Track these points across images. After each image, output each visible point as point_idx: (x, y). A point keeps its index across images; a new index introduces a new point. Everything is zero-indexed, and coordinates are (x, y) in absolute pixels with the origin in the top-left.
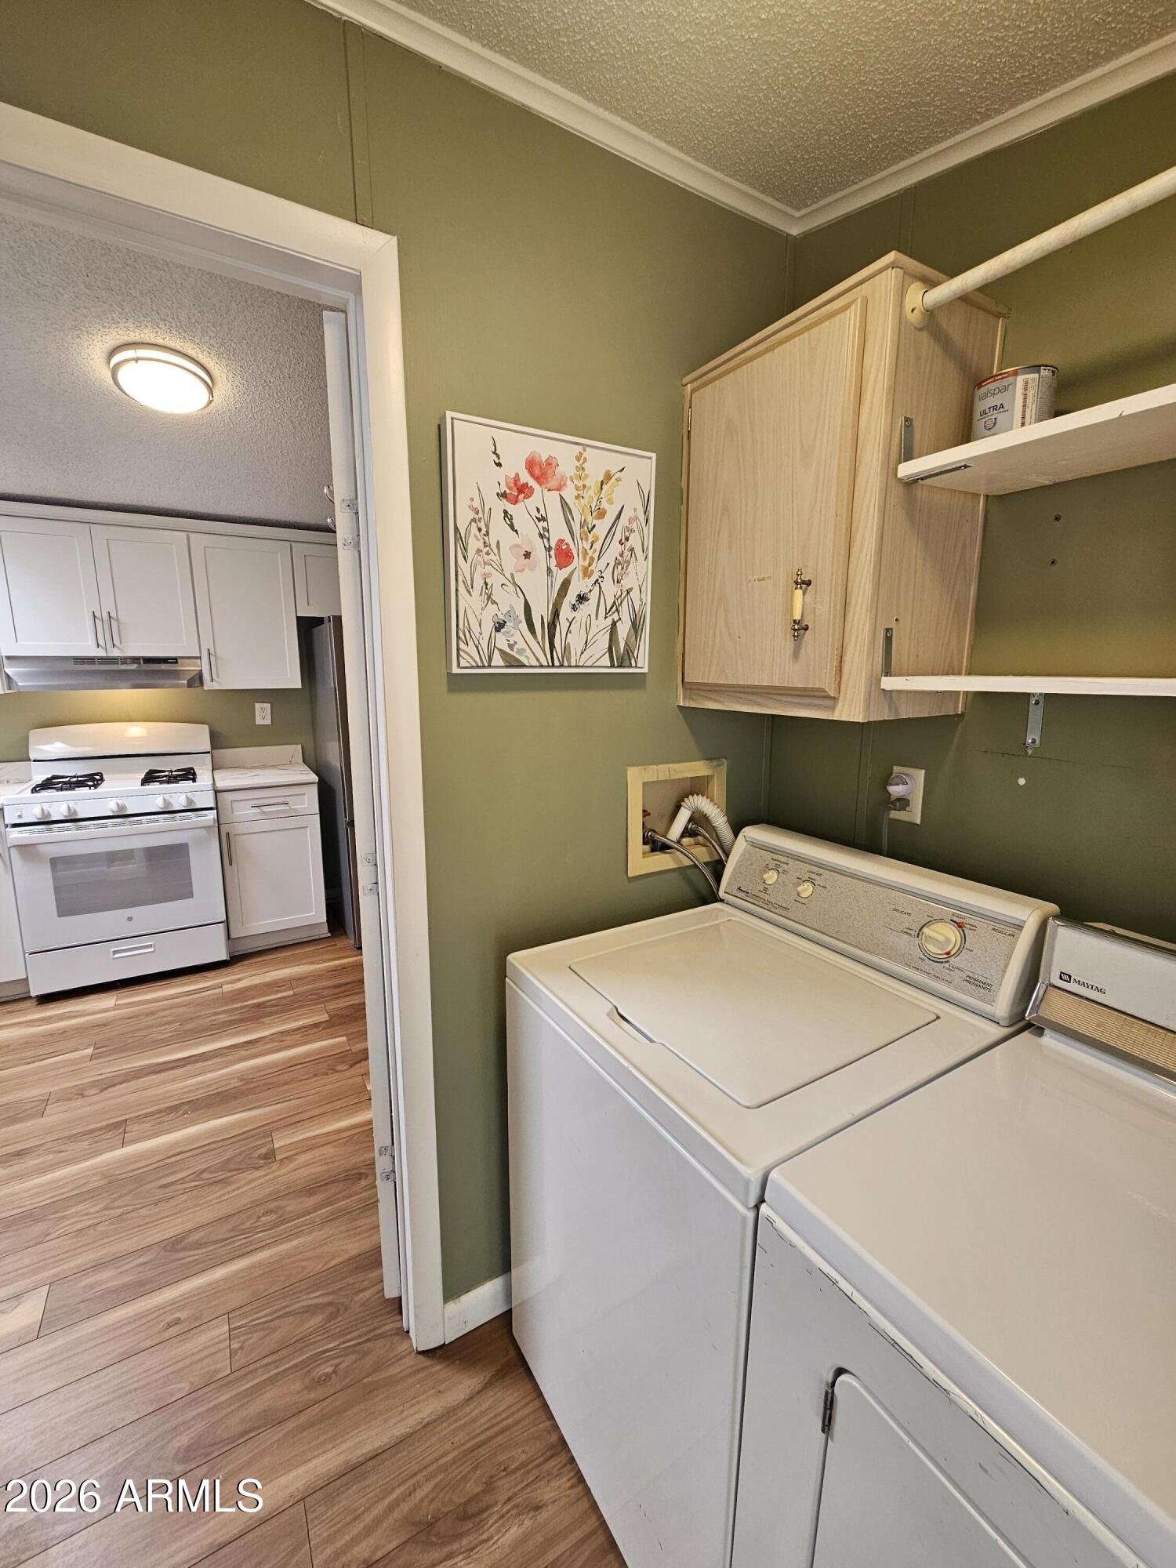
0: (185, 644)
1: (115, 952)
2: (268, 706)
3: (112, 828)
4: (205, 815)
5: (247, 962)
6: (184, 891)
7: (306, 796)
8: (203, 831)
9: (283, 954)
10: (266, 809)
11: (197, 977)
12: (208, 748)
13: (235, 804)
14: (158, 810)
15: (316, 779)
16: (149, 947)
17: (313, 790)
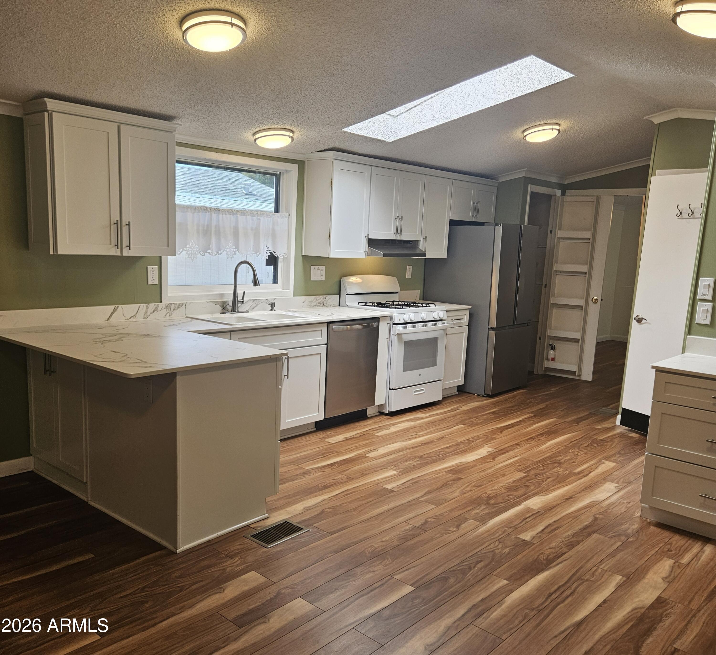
1: (415, 391)
3: (421, 328)
4: (444, 323)
5: (446, 402)
6: (435, 362)
7: (465, 316)
10: (454, 322)
12: (399, 290)
14: (433, 319)
15: (470, 307)
16: (423, 390)
17: (468, 312)
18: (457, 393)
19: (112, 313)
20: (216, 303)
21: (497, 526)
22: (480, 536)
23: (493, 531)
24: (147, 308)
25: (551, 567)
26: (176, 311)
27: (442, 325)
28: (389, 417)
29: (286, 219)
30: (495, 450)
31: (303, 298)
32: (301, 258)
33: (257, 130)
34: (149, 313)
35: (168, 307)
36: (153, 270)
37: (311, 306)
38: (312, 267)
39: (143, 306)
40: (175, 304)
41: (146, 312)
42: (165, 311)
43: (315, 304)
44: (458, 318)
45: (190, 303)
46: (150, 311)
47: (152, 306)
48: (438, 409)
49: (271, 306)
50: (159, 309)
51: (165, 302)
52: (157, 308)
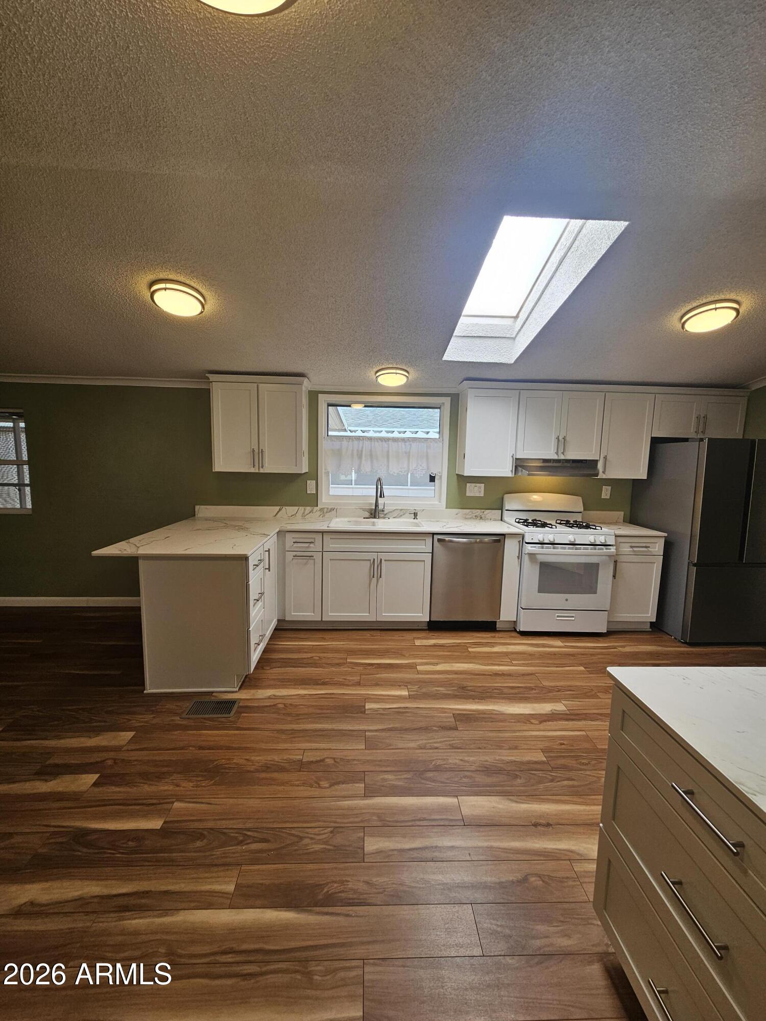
0: (594, 452)
1: (558, 616)
2: (609, 488)
3: (568, 550)
4: (610, 549)
5: (615, 636)
6: (592, 590)
7: (657, 545)
8: (607, 558)
9: (633, 636)
10: (635, 549)
11: (591, 639)
12: (582, 509)
13: (621, 544)
14: (589, 543)
15: (666, 534)
16: (573, 617)
17: (662, 541)
18: (650, 630)
19: (278, 512)
20: (364, 510)
21: (373, 809)
22: (332, 810)
23: (356, 812)
24: (305, 510)
25: (310, 911)
26: (328, 514)
27: (605, 550)
28: (519, 635)
29: (441, 444)
30: (568, 712)
31: (457, 511)
32: (456, 477)
33: (380, 368)
34: (306, 514)
35: (322, 510)
36: (311, 484)
37: (466, 518)
38: (468, 485)
39: (302, 509)
40: (327, 508)
41: (303, 513)
42: (318, 513)
43: (470, 516)
44: (644, 545)
45: (340, 509)
46: (307, 512)
47: (308, 509)
48: (590, 642)
49: (414, 515)
50: (314, 511)
51: (320, 506)
52: (312, 510)
